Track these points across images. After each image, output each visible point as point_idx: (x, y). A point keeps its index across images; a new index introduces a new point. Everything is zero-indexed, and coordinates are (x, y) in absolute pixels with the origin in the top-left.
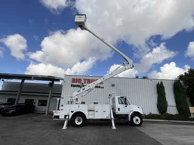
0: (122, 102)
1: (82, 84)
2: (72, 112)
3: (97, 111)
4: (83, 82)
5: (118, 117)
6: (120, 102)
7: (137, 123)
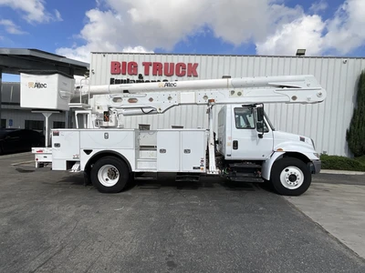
0: (247, 123)
1: (140, 76)
2: (88, 152)
3: (163, 151)
4: (141, 70)
5: (233, 169)
6: (243, 123)
7: (292, 187)
